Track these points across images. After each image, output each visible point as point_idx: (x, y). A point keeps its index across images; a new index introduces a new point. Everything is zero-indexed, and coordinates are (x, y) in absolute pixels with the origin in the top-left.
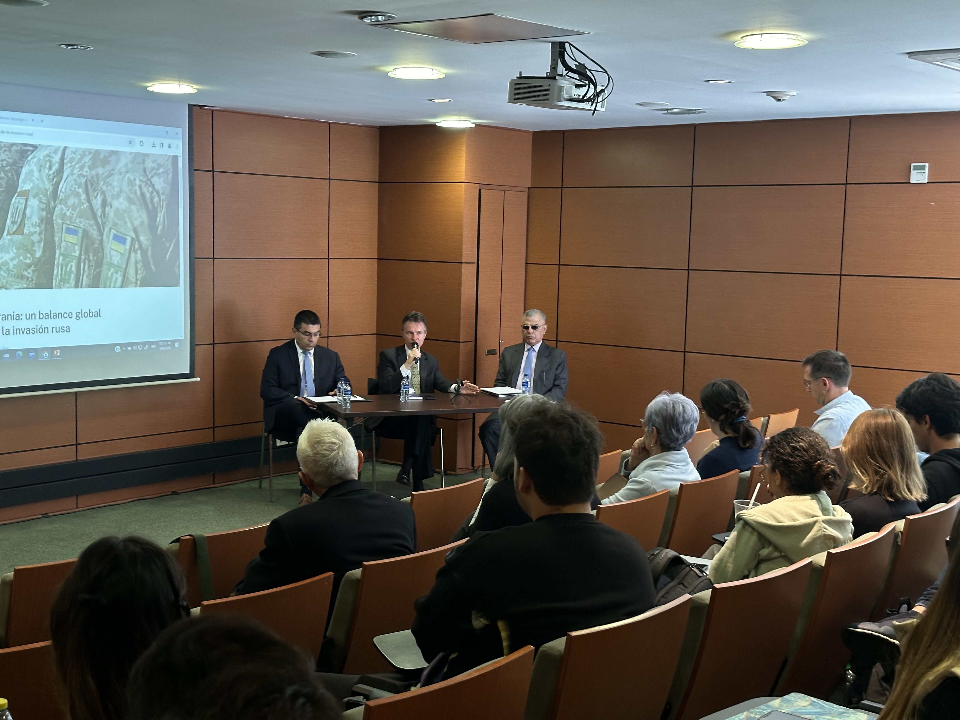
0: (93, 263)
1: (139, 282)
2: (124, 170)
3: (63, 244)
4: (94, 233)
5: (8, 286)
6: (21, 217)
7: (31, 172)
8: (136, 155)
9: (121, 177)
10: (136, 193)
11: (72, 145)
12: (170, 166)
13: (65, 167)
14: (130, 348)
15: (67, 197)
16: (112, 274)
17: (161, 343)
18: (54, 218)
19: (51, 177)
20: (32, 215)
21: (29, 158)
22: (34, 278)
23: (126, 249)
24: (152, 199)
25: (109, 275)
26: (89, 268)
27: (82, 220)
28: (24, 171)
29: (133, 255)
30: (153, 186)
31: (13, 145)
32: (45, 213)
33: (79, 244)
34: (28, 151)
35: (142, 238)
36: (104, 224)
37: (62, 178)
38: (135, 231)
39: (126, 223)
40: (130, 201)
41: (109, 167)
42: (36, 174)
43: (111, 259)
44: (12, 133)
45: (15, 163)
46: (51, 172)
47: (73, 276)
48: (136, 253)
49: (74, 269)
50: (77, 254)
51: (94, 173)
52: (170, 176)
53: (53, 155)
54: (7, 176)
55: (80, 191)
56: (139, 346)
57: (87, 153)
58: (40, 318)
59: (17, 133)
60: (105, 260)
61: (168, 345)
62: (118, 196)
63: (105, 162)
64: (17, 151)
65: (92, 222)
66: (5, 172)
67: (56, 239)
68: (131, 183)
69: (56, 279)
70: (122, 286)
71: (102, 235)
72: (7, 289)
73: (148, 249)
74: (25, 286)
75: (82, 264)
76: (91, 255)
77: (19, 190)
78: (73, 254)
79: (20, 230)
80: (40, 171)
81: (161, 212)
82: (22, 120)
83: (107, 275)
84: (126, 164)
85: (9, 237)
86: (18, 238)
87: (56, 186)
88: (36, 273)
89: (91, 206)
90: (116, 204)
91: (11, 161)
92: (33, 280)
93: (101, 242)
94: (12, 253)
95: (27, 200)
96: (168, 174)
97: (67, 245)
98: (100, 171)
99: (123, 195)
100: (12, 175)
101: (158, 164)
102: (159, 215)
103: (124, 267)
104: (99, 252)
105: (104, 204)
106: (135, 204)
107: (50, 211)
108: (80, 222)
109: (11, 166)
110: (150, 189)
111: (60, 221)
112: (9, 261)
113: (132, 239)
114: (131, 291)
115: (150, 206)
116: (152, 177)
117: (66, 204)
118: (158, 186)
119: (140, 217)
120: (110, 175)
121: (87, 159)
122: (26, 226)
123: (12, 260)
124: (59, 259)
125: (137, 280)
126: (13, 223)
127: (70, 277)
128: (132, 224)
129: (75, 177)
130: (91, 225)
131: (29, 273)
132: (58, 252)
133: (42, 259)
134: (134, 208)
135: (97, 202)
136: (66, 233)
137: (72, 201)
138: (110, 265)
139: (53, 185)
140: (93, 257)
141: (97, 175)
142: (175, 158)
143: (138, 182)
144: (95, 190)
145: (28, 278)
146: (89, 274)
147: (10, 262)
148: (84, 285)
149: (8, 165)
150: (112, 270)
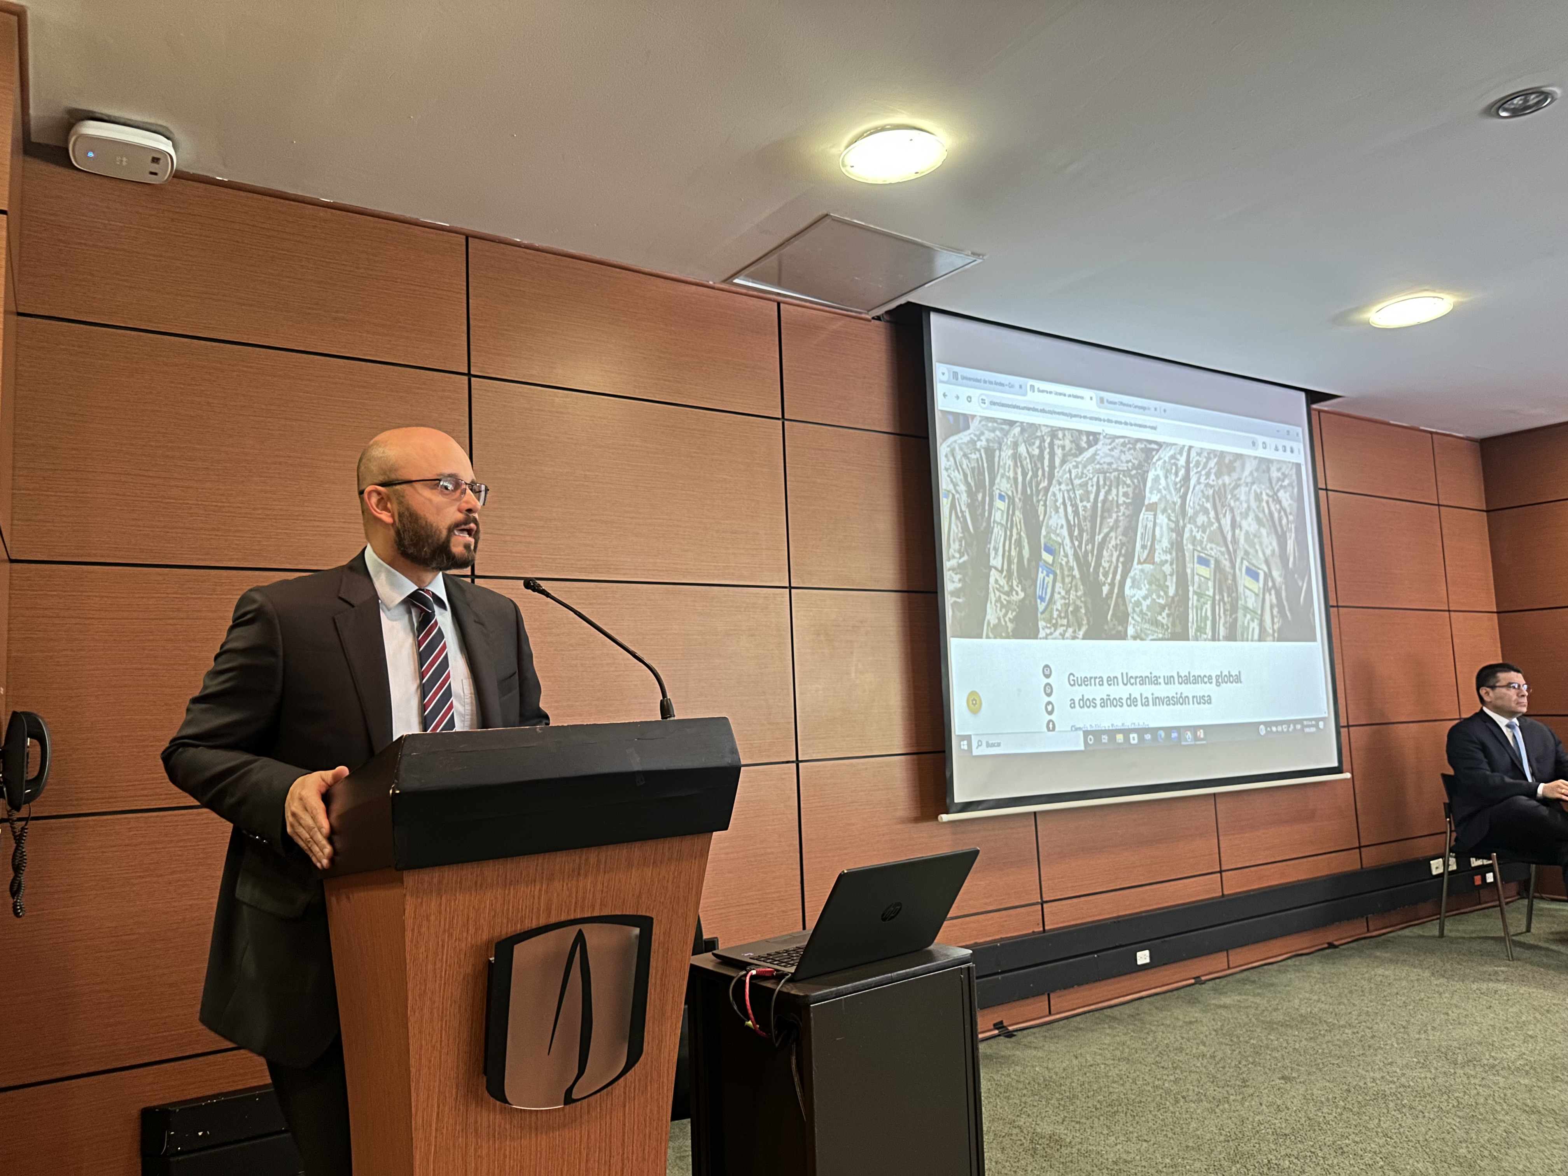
0: (1228, 607)
1: (1276, 635)
2: (1249, 480)
3: (1196, 578)
4: (1226, 564)
5: (1143, 636)
6: (1150, 539)
7: (1156, 479)
8: (1261, 460)
9: (1247, 489)
10: (1263, 511)
11: (1198, 444)
12: (1294, 477)
13: (1192, 473)
14: (1274, 729)
15: (1196, 514)
16: (1248, 623)
17: (1305, 723)
18: (1185, 542)
19: (1178, 486)
20: (1162, 537)
21: (1154, 460)
22: (1170, 625)
23: (1259, 588)
24: (1280, 520)
25: (1246, 624)
26: (1224, 613)
27: (1214, 546)
28: (1151, 476)
29: (1267, 595)
30: (1280, 502)
31: (1138, 440)
32: (1174, 535)
33: (1212, 578)
34: (1153, 450)
35: (1275, 574)
36: (1235, 551)
37: (1188, 488)
38: (1267, 562)
39: (1257, 551)
40: (1258, 519)
41: (1235, 476)
42: (1163, 481)
43: (1246, 602)
44: (1136, 425)
45: (1140, 466)
46: (1178, 480)
47: (1209, 623)
48: (1270, 594)
49: (1209, 614)
50: (1210, 593)
51: (1220, 482)
52: (1296, 490)
53: (1178, 456)
54: (1133, 483)
55: (1209, 505)
56: (1284, 726)
57: (1212, 456)
58: (1179, 683)
59: (1140, 426)
60: (1240, 602)
61: (1312, 726)
62: (1245, 515)
63: (1231, 469)
64: (1142, 449)
65: (1223, 549)
66: (1131, 477)
67: (1189, 571)
68: (1258, 497)
69: (1192, 628)
70: (1260, 640)
71: (1233, 567)
72: (1142, 639)
73: (1281, 588)
74: (1160, 636)
75: (1217, 607)
76: (1225, 595)
77: (1146, 502)
78: (1207, 593)
79: (1150, 559)
80: (1166, 477)
81: (1290, 537)
82: (1144, 408)
83: (1243, 623)
84: (1251, 473)
85: (1140, 567)
86: (1148, 567)
87: (1184, 498)
88: (1171, 619)
89: (1220, 527)
90: (1244, 524)
91: (1136, 462)
92: (1168, 628)
93: (1234, 575)
94: (1144, 589)
95: (1155, 516)
96: (1293, 487)
97: (1200, 580)
98: (1227, 479)
99: (1251, 515)
100: (1139, 482)
101: (1283, 474)
102: (1289, 542)
103: (1259, 612)
104: (1233, 592)
105: (1234, 524)
106: (1264, 526)
107: (1180, 532)
108: (1211, 549)
109: (1136, 469)
110: (1278, 506)
111: (1191, 547)
112: (1141, 599)
113: (1265, 573)
114: (1269, 645)
115: (1279, 530)
116: (1278, 490)
117: (1195, 523)
118: (1285, 504)
119: (1271, 544)
120: (1237, 486)
121: (1212, 464)
122: (1157, 552)
123: (1145, 598)
124: (1193, 600)
125: (1274, 631)
126: (1144, 547)
127: (1206, 625)
128: (1264, 553)
129: (1202, 486)
130: (1222, 553)
131: (1163, 618)
132: (1191, 588)
133: (1176, 599)
134: (1264, 531)
135: (1226, 522)
136: (1199, 563)
137: (1201, 519)
138: (1246, 608)
139: (1180, 497)
140: (1228, 597)
141: (1224, 485)
142: (1298, 466)
143: (1265, 497)
144: (1223, 506)
145: (1163, 625)
146: (1225, 622)
147: (1143, 602)
148: (1221, 638)
149: (1134, 467)
150: (1249, 617)
